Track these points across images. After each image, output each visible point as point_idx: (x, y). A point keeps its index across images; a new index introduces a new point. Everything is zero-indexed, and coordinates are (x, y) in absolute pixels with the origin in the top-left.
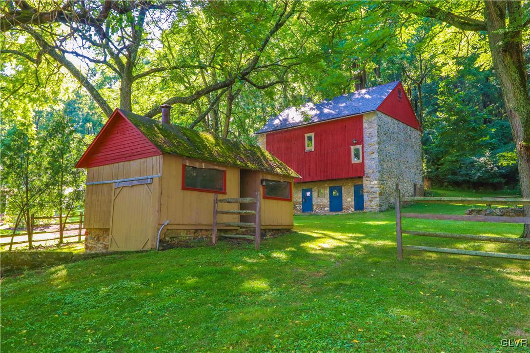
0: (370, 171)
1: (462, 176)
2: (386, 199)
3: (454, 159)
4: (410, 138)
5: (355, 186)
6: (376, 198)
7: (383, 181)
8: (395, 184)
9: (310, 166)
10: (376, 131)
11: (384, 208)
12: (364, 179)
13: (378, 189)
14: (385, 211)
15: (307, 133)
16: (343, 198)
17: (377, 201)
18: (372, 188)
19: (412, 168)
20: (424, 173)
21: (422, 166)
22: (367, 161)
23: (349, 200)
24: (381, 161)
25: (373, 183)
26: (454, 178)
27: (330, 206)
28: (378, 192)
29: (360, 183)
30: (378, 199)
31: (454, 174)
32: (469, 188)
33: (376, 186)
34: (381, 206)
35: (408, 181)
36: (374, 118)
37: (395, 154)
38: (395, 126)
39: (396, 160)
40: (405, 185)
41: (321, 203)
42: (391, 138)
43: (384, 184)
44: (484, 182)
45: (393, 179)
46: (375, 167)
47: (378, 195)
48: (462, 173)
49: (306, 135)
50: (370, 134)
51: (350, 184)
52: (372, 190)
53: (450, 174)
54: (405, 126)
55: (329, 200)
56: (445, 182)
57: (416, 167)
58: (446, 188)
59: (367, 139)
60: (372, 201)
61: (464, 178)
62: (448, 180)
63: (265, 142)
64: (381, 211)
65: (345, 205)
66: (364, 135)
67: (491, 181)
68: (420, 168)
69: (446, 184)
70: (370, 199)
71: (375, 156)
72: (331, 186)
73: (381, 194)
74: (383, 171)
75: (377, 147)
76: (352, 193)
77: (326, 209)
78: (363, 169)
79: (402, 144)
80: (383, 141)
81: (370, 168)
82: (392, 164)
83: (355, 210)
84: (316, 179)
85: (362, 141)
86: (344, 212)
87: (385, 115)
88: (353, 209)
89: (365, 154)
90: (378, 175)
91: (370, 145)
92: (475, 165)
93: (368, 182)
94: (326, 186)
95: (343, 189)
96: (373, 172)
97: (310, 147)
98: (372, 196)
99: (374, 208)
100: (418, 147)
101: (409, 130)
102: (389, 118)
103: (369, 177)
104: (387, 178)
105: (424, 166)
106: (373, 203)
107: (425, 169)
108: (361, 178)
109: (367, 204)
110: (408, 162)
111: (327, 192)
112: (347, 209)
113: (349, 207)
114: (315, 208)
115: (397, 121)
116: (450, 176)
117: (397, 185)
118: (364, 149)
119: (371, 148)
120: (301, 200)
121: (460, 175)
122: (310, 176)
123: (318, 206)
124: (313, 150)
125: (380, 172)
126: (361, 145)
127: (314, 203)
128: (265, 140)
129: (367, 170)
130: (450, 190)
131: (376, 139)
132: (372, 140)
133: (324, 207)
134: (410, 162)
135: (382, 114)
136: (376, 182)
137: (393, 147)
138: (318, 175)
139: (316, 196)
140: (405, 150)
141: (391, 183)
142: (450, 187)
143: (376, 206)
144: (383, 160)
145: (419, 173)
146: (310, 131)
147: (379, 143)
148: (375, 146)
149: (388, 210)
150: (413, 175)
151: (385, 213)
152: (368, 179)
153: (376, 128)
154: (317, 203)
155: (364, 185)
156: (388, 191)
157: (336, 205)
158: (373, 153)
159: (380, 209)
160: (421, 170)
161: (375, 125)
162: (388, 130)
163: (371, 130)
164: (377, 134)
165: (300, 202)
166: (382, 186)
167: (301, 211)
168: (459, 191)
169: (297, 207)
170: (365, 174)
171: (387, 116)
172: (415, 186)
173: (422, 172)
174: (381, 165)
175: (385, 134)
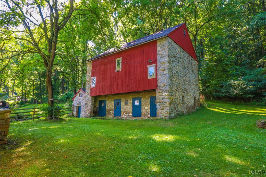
0: (161, 85)
1: (223, 93)
2: (175, 108)
3: (216, 83)
4: (191, 64)
5: (151, 97)
6: (167, 107)
7: (172, 93)
8: (181, 97)
9: (118, 82)
10: (167, 52)
11: (173, 115)
12: (157, 91)
13: (168, 100)
14: (174, 118)
15: (117, 58)
16: (142, 107)
17: (167, 110)
18: (163, 98)
19: (193, 85)
20: (200, 90)
21: (199, 85)
22: (160, 77)
23: (146, 108)
24: (171, 77)
25: (164, 94)
26: (217, 94)
27: (133, 113)
28: (168, 102)
29: (155, 95)
30: (168, 108)
31: (217, 92)
32: (227, 101)
33: (166, 97)
34: (170, 114)
35: (190, 94)
36: (165, 42)
37: (181, 73)
38: (182, 53)
39: (183, 78)
40: (189, 97)
41: (127, 110)
42: (178, 61)
43: (173, 95)
44: (239, 97)
45: (180, 92)
46: (166, 81)
47: (168, 105)
48: (223, 91)
49: (117, 60)
50: (162, 55)
51: (147, 96)
52: (163, 100)
53: (214, 92)
54: (188, 55)
55: (132, 108)
56: (211, 97)
57: (195, 85)
58: (212, 101)
59: (160, 59)
60: (163, 109)
61: (224, 94)
62: (213, 96)
63: (91, 67)
64: (171, 118)
65: (143, 112)
66: (158, 56)
67: (244, 96)
68: (198, 86)
69: (212, 98)
70: (162, 108)
71: (166, 72)
72: (134, 97)
73: (170, 104)
74: (172, 85)
75: (168, 65)
76: (149, 103)
77: (130, 114)
78: (157, 83)
79: (187, 67)
80: (173, 61)
81: (162, 82)
82: (180, 81)
83: (150, 116)
84: (122, 92)
85: (156, 60)
86: (143, 118)
87: (174, 42)
88: (149, 116)
89: (158, 71)
90: (168, 88)
91: (162, 64)
92: (233, 85)
93: (160, 93)
94: (131, 98)
95: (142, 100)
96: (164, 85)
97: (119, 68)
98: (163, 106)
99: (165, 115)
100: (196, 72)
101: (191, 59)
102: (177, 45)
103: (161, 90)
104: (176, 91)
105: (200, 85)
106: (164, 111)
107: (201, 87)
108: (155, 90)
109: (159, 112)
110: (190, 81)
111: (131, 102)
112: (145, 115)
113: (146, 114)
114: (122, 113)
115: (182, 50)
116: (214, 93)
117: (183, 97)
118: (158, 67)
119: (163, 66)
120: (113, 108)
121: (221, 93)
122: (118, 89)
123: (124, 112)
124: (121, 70)
125: (170, 85)
126: (155, 64)
127: (122, 110)
128: (91, 65)
129: (160, 84)
130: (215, 102)
131: (166, 59)
132: (164, 60)
133: (128, 113)
134: (191, 81)
135: (172, 41)
136: (166, 94)
137: (180, 68)
138: (123, 88)
139: (123, 105)
140: (188, 72)
141: (179, 95)
142: (214, 100)
143: (166, 114)
144: (172, 76)
145: (197, 90)
146: (119, 57)
147: (169, 62)
148: (166, 65)
149: (176, 117)
150: (193, 91)
151: (174, 120)
152: (160, 91)
153: (167, 50)
154: (124, 110)
155: (157, 96)
156: (176, 101)
157: (137, 111)
158: (165, 70)
159: (170, 116)
160: (198, 88)
161: (166, 47)
162: (177, 55)
163: (163, 52)
164: (167, 54)
165: (113, 109)
166: (172, 97)
167: (114, 115)
168: (221, 103)
169: (110, 112)
170: (158, 88)
171: (175, 44)
172: (195, 98)
173: (199, 89)
174: (171, 80)
175: (174, 57)
